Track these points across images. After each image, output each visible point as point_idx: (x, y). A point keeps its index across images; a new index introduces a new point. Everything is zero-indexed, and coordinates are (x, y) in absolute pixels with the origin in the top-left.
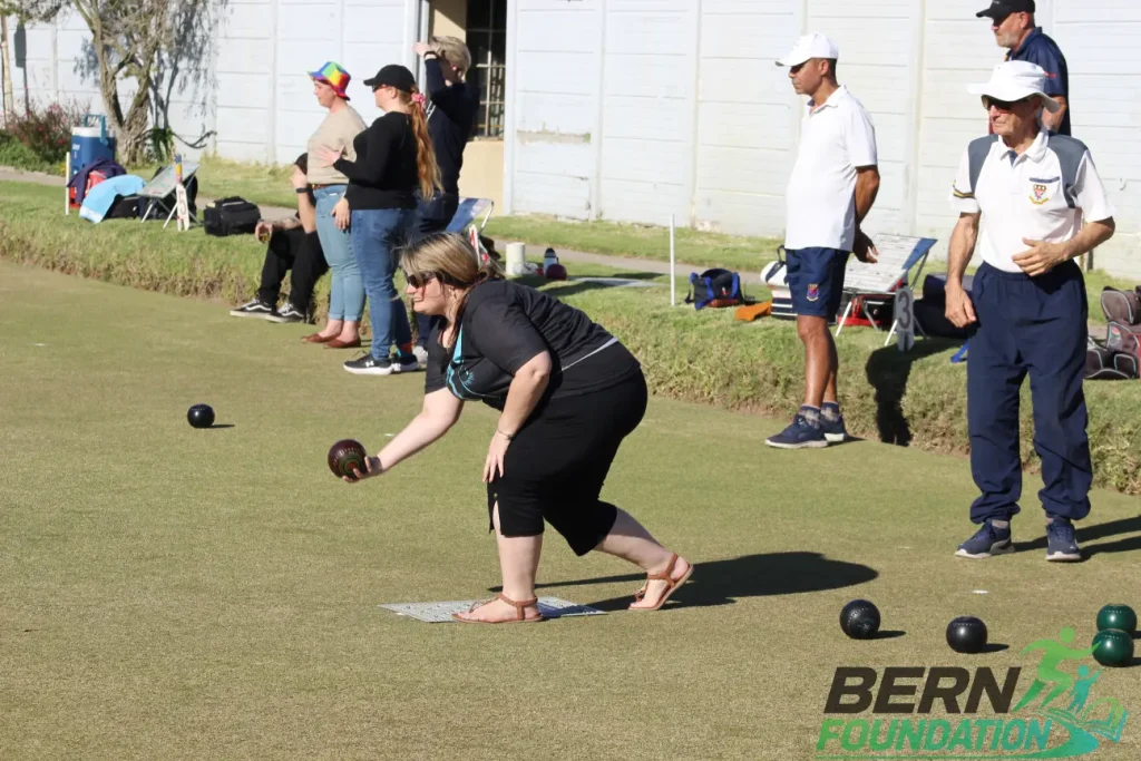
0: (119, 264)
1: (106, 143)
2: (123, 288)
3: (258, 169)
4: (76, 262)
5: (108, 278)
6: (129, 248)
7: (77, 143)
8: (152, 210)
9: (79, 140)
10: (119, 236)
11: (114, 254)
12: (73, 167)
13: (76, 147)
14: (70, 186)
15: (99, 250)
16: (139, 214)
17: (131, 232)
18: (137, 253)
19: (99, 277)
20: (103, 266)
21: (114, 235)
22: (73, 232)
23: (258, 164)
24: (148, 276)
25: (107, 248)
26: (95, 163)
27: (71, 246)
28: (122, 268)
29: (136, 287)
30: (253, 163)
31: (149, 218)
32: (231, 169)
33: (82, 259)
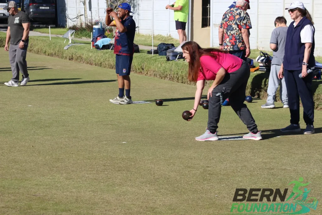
0: (103, 62)
1: (102, 29)
2: (104, 68)
3: (149, 37)
4: (93, 62)
5: (101, 66)
6: (106, 58)
7: (94, 30)
8: (112, 47)
9: (95, 29)
10: (103, 54)
11: (102, 59)
12: (93, 36)
13: (94, 31)
14: (92, 41)
15: (99, 58)
16: (109, 48)
17: (107, 53)
18: (108, 59)
19: (99, 66)
20: (100, 62)
21: (102, 54)
22: (92, 54)
23: (149, 35)
24: (110, 65)
25: (101, 58)
26: (99, 35)
27: (92, 57)
28: (104, 63)
29: (108, 68)
30: (148, 35)
31: (111, 50)
32: (142, 37)
33: (95, 61)
